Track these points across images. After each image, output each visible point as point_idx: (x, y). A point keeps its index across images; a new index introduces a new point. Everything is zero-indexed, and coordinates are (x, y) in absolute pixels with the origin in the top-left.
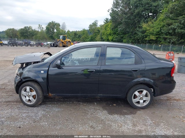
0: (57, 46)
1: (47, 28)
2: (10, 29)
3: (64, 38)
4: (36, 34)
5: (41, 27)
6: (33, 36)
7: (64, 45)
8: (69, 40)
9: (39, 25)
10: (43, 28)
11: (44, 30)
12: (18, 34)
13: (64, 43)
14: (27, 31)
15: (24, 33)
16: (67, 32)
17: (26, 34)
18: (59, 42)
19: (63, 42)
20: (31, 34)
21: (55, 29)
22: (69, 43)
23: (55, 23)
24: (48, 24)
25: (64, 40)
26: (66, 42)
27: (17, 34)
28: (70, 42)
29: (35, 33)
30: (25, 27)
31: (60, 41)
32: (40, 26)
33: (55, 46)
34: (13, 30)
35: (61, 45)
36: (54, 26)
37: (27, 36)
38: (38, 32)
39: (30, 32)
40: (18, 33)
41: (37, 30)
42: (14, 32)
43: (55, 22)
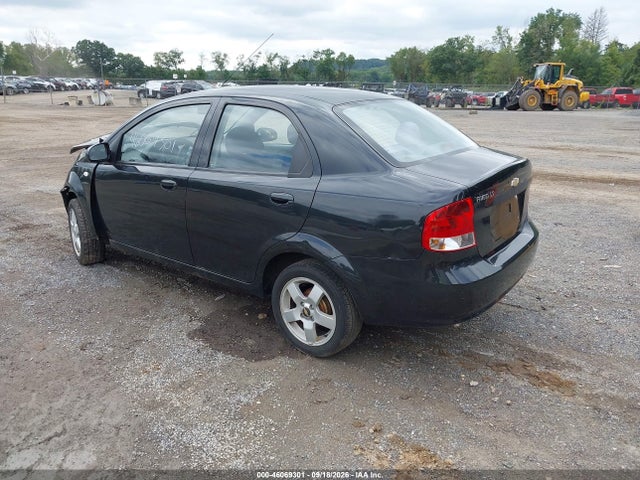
0: (515, 107)
1: (527, 39)
2: (404, 52)
3: (552, 75)
4: (482, 63)
5: (504, 34)
6: (471, 69)
7: (547, 101)
8: (573, 81)
9: (499, 28)
10: (510, 39)
11: (513, 45)
12: (425, 66)
13: (551, 92)
14: (453, 53)
15: (443, 61)
16: (609, 47)
17: (448, 66)
18: (527, 89)
19: (543, 92)
20: (466, 62)
21: (557, 41)
22: (572, 93)
23: (561, 15)
24: (533, 22)
25: (553, 82)
26: (557, 89)
27: (423, 67)
28: (575, 88)
29: (479, 60)
30: (450, 42)
31: (533, 85)
32: (499, 34)
33: (509, 104)
34: (413, 53)
35: (535, 103)
36: (556, 27)
37: (450, 71)
38: (490, 53)
39: (463, 56)
40: (426, 62)
41: (489, 47)
42: (415, 58)
43: (560, 11)
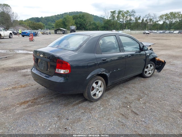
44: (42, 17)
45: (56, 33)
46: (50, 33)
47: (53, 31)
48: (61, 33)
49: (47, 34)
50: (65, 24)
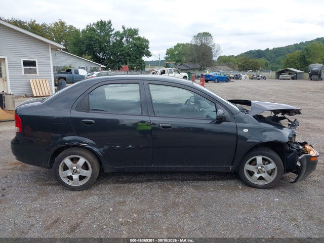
44: (268, 49)
45: (278, 78)
46: (264, 78)
47: (273, 74)
48: (288, 78)
49: (259, 79)
50: (304, 61)
